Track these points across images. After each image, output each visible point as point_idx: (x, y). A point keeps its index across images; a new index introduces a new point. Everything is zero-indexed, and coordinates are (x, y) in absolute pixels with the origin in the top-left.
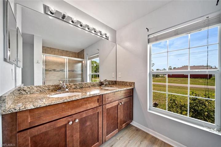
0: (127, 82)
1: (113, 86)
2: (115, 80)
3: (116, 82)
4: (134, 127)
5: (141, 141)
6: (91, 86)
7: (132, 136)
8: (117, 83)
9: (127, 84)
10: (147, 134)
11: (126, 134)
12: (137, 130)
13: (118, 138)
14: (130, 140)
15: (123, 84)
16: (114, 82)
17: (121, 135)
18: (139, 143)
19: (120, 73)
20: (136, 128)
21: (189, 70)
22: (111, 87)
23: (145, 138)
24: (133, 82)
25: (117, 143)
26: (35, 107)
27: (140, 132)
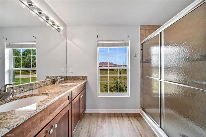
0: (80, 77)
1: (67, 82)
2: (66, 76)
3: (67, 77)
4: (87, 113)
5: (97, 120)
6: (42, 86)
7: (90, 121)
8: (68, 79)
9: (80, 78)
10: (98, 113)
11: (84, 122)
12: (91, 114)
13: (80, 129)
14: (90, 124)
15: (75, 79)
16: (66, 78)
17: (81, 125)
18: (96, 122)
19: (72, 68)
20: (89, 113)
21: (118, 67)
22: (65, 83)
23: (98, 116)
24: (86, 76)
25: (81, 133)
26: (11, 129)
27: (93, 115)
